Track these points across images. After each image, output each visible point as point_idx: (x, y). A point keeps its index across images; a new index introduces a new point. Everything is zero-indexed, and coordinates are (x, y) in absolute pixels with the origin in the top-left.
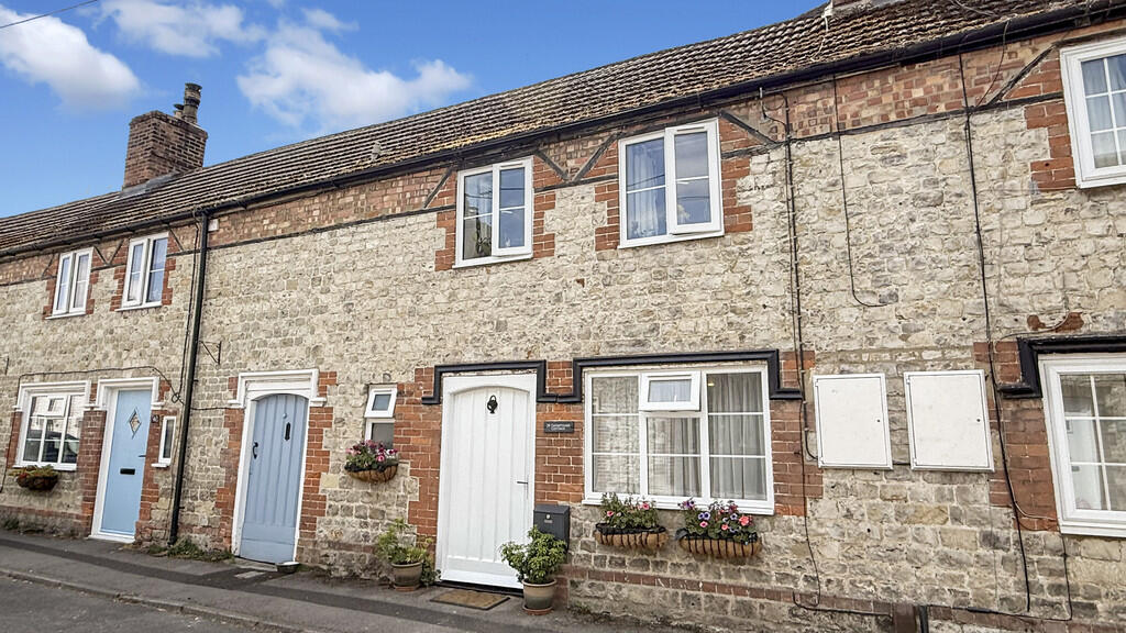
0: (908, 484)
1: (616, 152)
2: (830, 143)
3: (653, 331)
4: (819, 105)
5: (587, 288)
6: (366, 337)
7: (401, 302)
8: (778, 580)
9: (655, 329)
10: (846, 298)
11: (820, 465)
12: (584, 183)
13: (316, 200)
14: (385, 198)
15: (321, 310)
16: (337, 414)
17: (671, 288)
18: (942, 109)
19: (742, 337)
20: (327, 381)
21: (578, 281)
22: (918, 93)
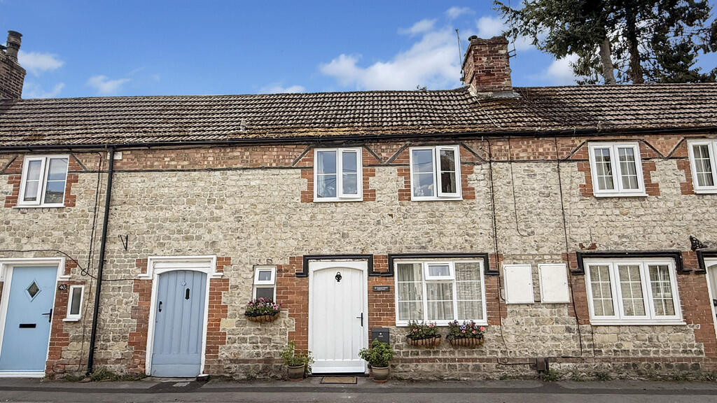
0: (540, 309)
1: (408, 152)
2: (507, 164)
3: (429, 242)
4: (503, 147)
5: (394, 219)
6: (253, 237)
7: (278, 218)
8: (490, 354)
9: (430, 241)
10: (515, 232)
11: (507, 303)
12: (391, 165)
13: (211, 151)
14: (264, 157)
15: (217, 219)
16: (232, 282)
17: (438, 222)
18: (549, 158)
19: (472, 247)
20: (222, 263)
21: (390, 215)
22: (541, 150)
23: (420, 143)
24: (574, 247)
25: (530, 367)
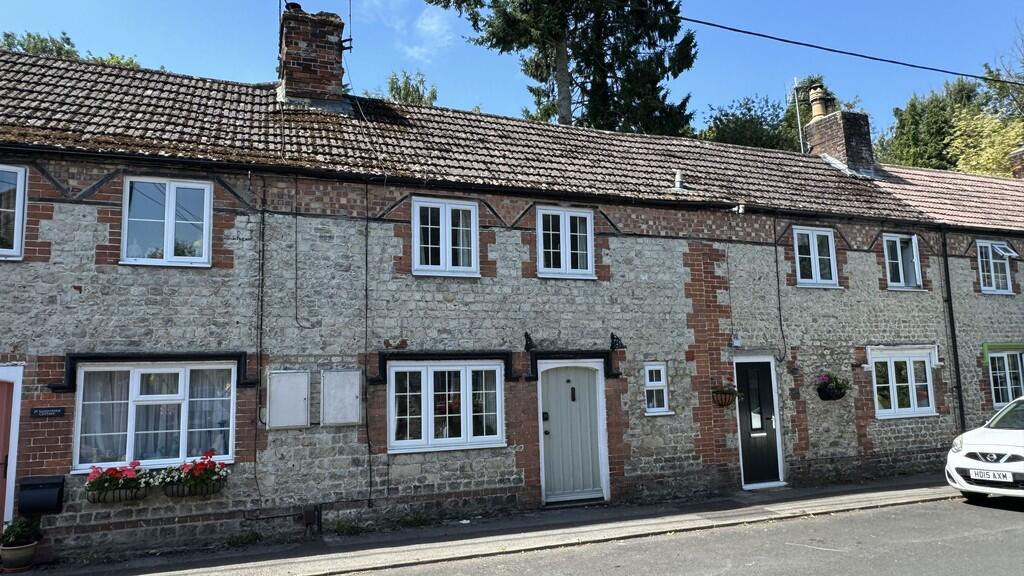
0: (317, 436)
1: (121, 184)
2: (290, 218)
3: (146, 334)
4: (286, 191)
5: (84, 294)
8: (234, 506)
9: (149, 333)
10: (291, 321)
11: (267, 428)
12: (86, 203)
17: (166, 303)
18: (355, 214)
19: (220, 343)
21: (76, 288)
22: (343, 201)
23: (144, 169)
24: (376, 344)
25: (294, 519)
